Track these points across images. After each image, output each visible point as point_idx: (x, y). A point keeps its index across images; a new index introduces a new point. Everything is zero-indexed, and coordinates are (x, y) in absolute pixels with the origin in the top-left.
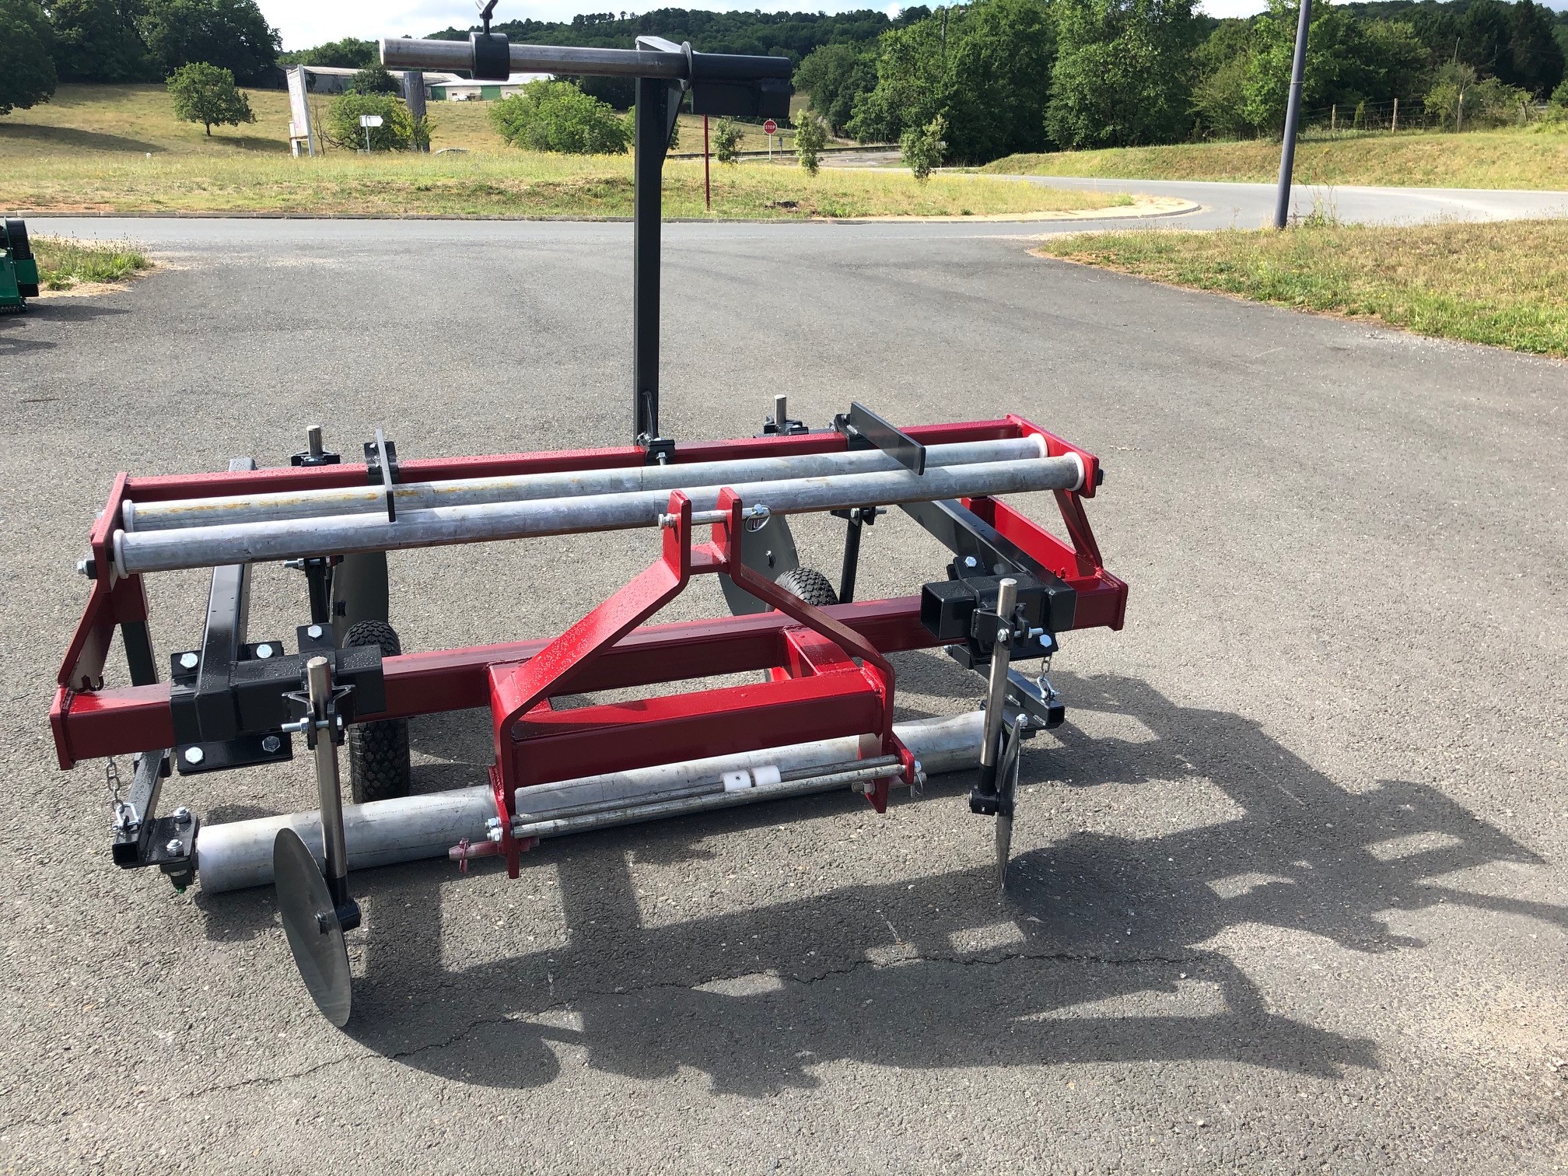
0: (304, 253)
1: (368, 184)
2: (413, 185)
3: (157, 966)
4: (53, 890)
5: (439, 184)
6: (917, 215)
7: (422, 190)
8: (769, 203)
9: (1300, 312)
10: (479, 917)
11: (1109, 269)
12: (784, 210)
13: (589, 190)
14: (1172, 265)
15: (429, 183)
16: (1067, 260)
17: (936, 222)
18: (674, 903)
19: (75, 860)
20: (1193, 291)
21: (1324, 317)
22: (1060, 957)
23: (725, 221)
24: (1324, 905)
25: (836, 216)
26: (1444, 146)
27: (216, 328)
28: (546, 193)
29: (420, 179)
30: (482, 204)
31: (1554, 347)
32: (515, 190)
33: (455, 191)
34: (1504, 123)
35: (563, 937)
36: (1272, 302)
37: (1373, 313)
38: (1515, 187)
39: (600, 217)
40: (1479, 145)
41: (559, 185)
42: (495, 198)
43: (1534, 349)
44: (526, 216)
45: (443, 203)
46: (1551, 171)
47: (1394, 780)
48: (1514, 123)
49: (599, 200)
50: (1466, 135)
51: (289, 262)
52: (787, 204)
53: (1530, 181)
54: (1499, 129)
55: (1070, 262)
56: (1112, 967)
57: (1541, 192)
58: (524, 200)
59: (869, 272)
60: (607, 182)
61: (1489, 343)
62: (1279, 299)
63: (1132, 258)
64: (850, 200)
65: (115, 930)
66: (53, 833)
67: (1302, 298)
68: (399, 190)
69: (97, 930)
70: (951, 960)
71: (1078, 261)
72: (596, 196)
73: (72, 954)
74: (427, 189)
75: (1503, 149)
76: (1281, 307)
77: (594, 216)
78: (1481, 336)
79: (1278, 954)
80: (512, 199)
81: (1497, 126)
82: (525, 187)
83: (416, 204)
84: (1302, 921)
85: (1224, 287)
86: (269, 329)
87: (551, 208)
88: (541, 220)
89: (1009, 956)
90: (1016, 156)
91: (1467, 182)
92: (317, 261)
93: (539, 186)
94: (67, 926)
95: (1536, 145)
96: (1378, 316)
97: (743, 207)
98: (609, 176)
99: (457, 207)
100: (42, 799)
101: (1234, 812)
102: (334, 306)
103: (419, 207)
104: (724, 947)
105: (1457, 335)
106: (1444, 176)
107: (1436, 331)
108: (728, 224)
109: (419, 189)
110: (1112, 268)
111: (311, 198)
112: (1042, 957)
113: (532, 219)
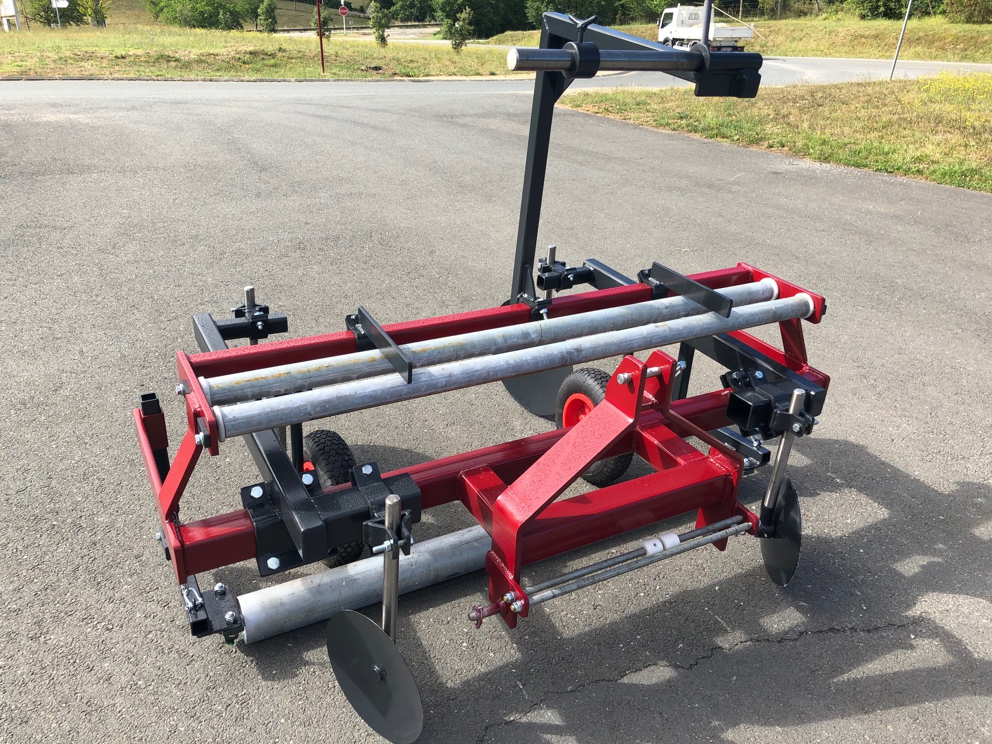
0: (57, 110)
1: (79, 53)
2: (112, 54)
3: (237, 706)
4: (128, 652)
5: (131, 53)
6: (462, 75)
7: (119, 58)
8: (363, 68)
9: (738, 146)
10: (448, 642)
11: (609, 116)
12: (374, 72)
13: (239, 59)
14: (650, 114)
15: (124, 53)
16: (580, 110)
17: (475, 81)
18: (573, 617)
19: (132, 624)
20: (668, 132)
21: (754, 150)
22: (832, 630)
23: (338, 80)
24: (967, 576)
25: (410, 76)
26: (772, 29)
27: (21, 173)
28: (209, 61)
29: (116, 49)
30: (164, 69)
31: (898, 169)
32: (187, 59)
33: (143, 59)
34: (805, 14)
35: (512, 651)
36: (719, 139)
37: (783, 146)
38: (814, 55)
39: (252, 79)
40: (792, 28)
41: (217, 55)
42: (173, 64)
43: (887, 171)
44: (200, 78)
45: (136, 68)
46: (835, 45)
47: (962, 481)
48: (811, 14)
49: (247, 66)
50: (784, 21)
51: (49, 117)
52: (377, 68)
53: (822, 51)
54: (802, 18)
55: (582, 111)
56: (866, 634)
57: (830, 58)
58: (194, 65)
59: (461, 121)
60: (251, 53)
61: (858, 167)
62: (723, 138)
63: (622, 109)
64: (415, 65)
65: (192, 680)
66: (104, 603)
67: (738, 137)
68: (102, 58)
69: (178, 682)
70: (768, 640)
71: (588, 111)
72: (244, 63)
73: (169, 704)
74: (123, 57)
75: (806, 31)
76: (726, 142)
77: (246, 78)
78: (852, 162)
79: (958, 614)
80: (187, 65)
81: (801, 16)
82: (193, 56)
83: (117, 68)
84: (960, 588)
85: (686, 129)
86: (62, 173)
87: (215, 71)
88: (211, 81)
89: (801, 633)
90: (509, 33)
91: (786, 51)
92: (71, 116)
93: (203, 56)
94: (153, 681)
95: (825, 28)
96: (786, 148)
97: (346, 70)
98: (251, 49)
99: (147, 71)
100: (82, 576)
101: (882, 513)
102: (103, 154)
103: (120, 70)
104: (623, 648)
105: (838, 161)
106: (772, 48)
107: (825, 159)
108: (339, 82)
109: (116, 57)
110: (611, 116)
111: (38, 64)
112: (821, 632)
113: (204, 80)
